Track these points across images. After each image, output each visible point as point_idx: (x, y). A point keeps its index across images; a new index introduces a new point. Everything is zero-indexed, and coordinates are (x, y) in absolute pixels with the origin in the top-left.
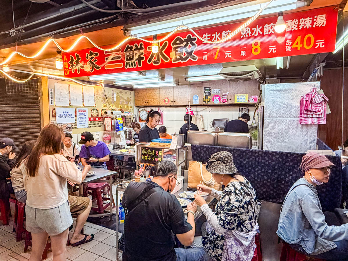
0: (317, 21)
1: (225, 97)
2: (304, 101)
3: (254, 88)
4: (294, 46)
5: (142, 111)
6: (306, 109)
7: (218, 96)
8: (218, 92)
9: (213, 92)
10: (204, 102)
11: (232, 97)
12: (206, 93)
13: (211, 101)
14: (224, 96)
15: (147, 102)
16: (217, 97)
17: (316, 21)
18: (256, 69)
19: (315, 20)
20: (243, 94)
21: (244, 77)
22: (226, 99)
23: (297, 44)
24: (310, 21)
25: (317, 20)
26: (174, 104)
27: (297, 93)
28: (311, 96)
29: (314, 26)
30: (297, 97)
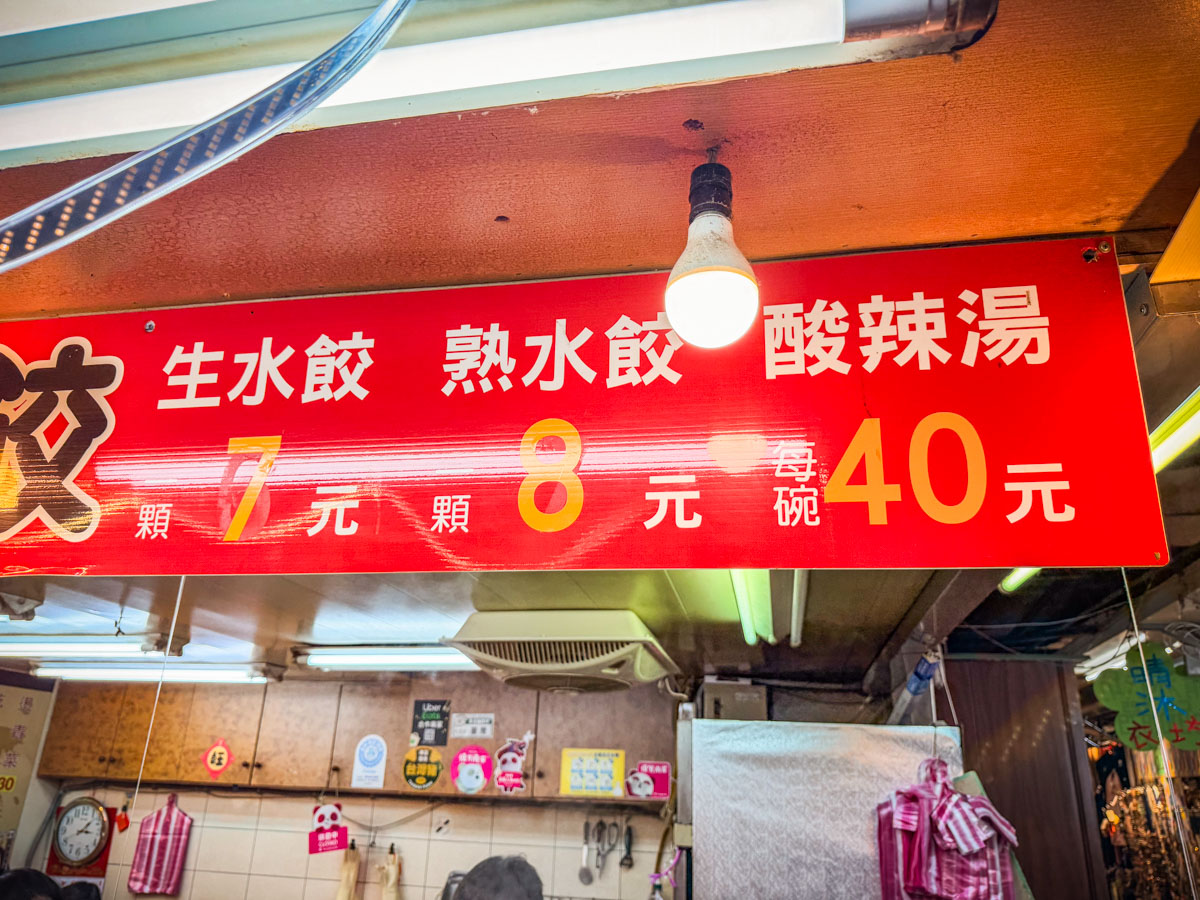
0: (983, 325)
1: (514, 760)
2: (899, 837)
3: (652, 720)
4: (839, 490)
5: (74, 804)
6: (914, 888)
7: (481, 752)
8: (483, 730)
9: (461, 728)
10: (408, 778)
11: (547, 760)
12: (421, 733)
13: (446, 774)
14: (509, 756)
15: (112, 761)
16: (476, 758)
17: (974, 327)
18: (642, 634)
19: (967, 316)
20: (602, 747)
21: (578, 670)
22: (517, 768)
23: (859, 477)
24: (932, 318)
25: (981, 316)
26: (254, 782)
27: (856, 783)
28: (930, 806)
29: (969, 358)
30: (858, 806)
